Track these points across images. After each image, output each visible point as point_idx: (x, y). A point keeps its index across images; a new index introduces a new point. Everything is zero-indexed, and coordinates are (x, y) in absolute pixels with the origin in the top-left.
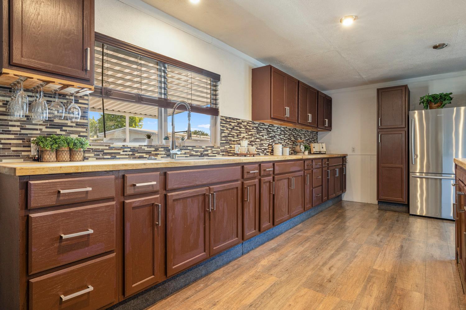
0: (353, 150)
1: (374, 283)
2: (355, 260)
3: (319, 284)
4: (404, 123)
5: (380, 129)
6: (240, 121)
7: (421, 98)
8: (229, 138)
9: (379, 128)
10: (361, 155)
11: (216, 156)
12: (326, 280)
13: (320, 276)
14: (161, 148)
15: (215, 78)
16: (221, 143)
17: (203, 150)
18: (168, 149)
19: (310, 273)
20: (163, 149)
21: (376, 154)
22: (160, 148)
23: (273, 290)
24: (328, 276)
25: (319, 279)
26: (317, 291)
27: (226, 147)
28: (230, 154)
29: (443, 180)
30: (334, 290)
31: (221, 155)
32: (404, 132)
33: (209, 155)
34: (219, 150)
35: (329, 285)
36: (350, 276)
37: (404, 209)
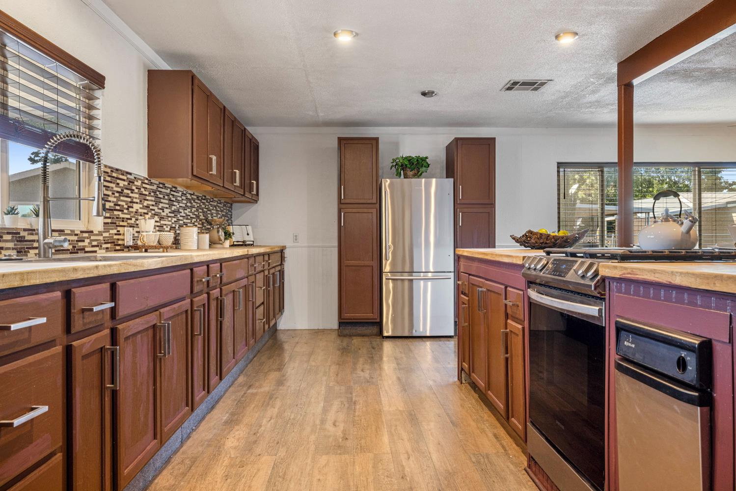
0: (296, 238)
1: (396, 426)
2: (358, 407)
3: (335, 446)
4: (375, 196)
5: (342, 204)
6: (132, 177)
7: (393, 160)
8: (116, 213)
9: (342, 202)
10: (309, 247)
11: (95, 252)
12: (340, 440)
13: (329, 437)
14: (8, 233)
15: (96, 80)
16: (105, 223)
17: (76, 238)
18: (19, 237)
19: (313, 438)
20: (9, 237)
21: (336, 244)
22: (4, 233)
23: (281, 471)
24: (340, 434)
25: (331, 439)
26: (340, 454)
27: (111, 232)
28: (118, 248)
29: (414, 280)
30: (359, 447)
31: (104, 249)
32: (375, 210)
33: (87, 249)
34: (101, 238)
35: (349, 443)
36: (364, 426)
37: (375, 329)
